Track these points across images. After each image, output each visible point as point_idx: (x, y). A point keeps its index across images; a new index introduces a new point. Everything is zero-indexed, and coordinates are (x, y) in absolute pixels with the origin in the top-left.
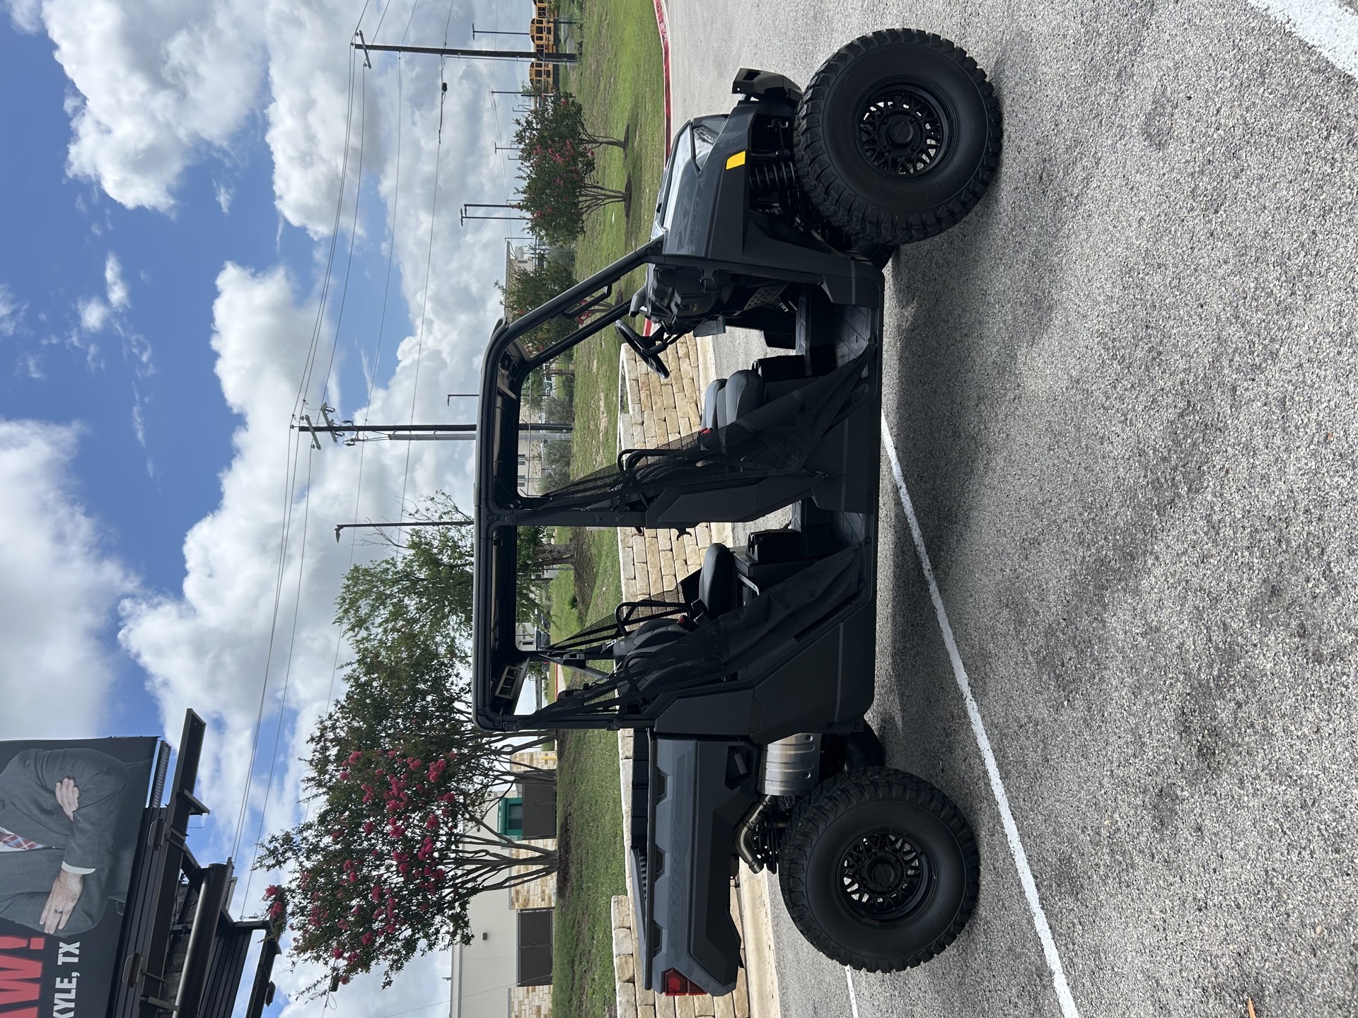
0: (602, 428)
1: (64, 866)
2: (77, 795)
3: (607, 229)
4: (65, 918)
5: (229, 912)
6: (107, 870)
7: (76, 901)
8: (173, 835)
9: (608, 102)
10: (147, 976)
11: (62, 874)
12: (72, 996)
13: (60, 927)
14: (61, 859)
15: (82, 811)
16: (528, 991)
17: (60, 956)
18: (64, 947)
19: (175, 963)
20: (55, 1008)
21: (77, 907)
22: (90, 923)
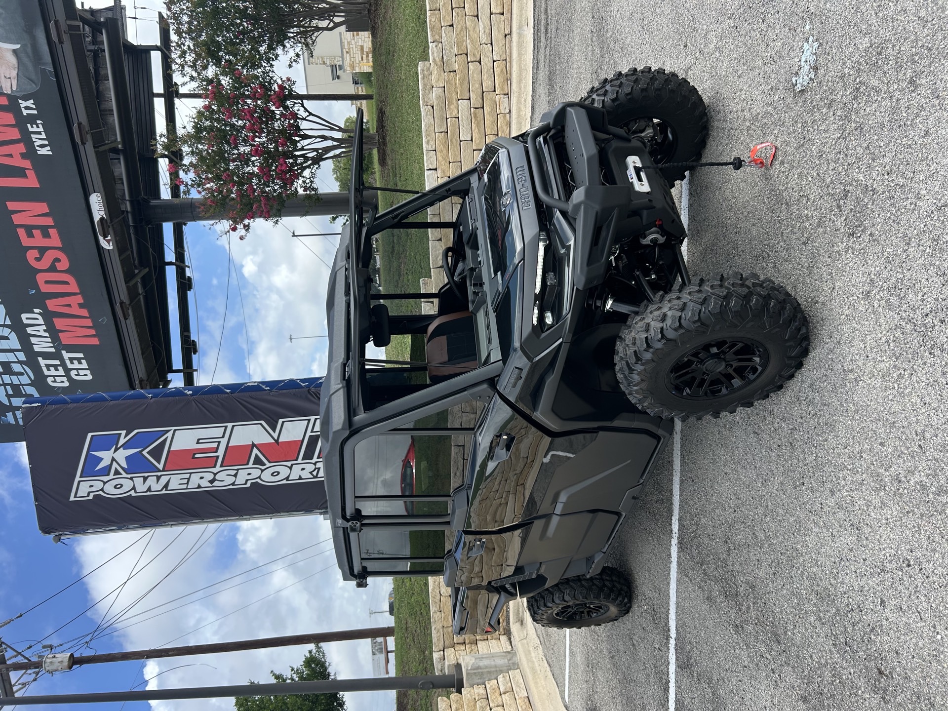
4: (14, 82)
5: (128, 38)
6: (29, 46)
7: (17, 69)
12: (44, 136)
13: (14, 88)
16: (354, 35)
17: (23, 109)
18: (23, 104)
19: (102, 72)
20: (36, 144)
21: (19, 74)
22: (34, 86)
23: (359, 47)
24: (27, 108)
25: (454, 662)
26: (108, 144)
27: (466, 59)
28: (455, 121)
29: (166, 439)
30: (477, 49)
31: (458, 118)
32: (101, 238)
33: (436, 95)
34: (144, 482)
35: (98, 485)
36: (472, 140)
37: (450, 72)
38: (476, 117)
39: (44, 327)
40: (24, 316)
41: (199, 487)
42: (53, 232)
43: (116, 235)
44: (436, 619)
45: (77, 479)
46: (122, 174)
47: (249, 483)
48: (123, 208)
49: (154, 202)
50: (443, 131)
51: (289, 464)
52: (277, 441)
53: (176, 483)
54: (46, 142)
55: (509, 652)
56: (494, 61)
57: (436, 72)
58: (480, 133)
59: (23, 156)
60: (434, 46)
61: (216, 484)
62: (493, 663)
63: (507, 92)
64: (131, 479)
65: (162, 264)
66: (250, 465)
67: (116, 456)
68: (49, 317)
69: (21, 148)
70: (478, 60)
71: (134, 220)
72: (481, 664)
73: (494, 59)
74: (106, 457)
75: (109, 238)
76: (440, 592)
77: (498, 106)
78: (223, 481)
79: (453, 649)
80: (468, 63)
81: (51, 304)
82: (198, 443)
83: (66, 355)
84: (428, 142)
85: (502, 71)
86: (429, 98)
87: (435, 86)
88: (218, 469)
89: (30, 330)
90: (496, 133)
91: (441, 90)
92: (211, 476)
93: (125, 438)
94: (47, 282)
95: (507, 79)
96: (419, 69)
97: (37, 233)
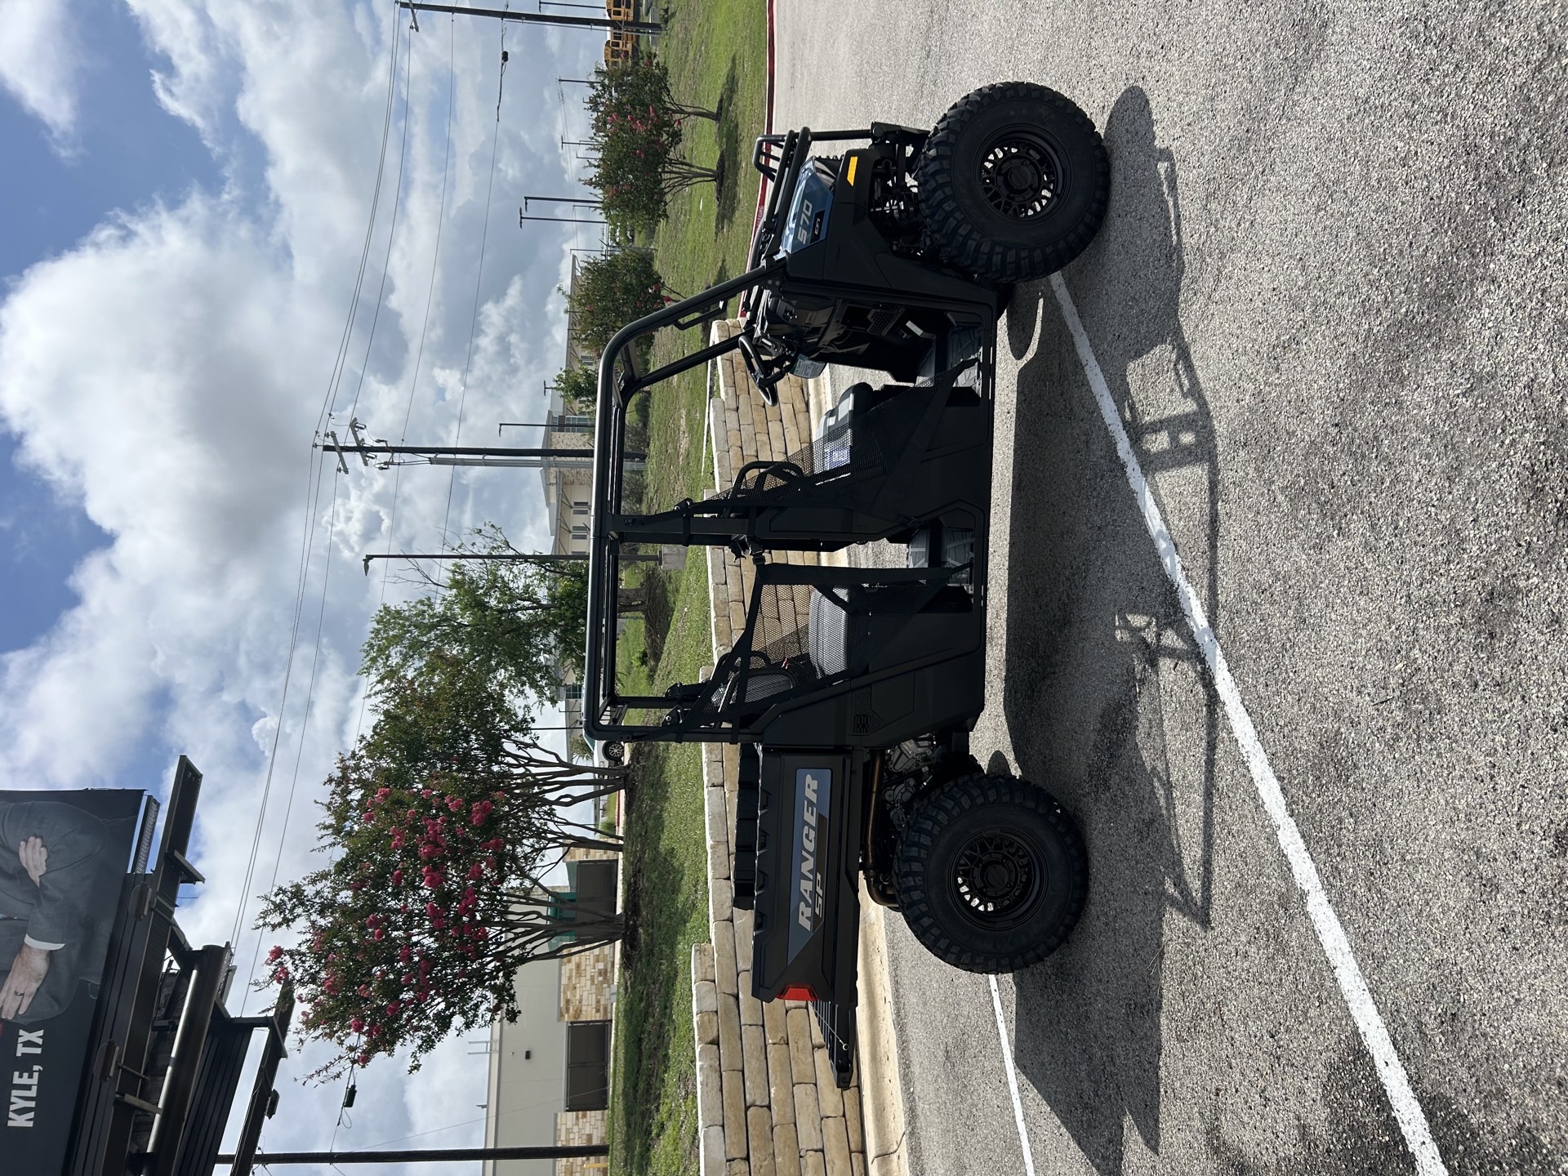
0: (682, 451)
1: (28, 940)
2: (44, 856)
3: (694, 217)
4: (26, 1002)
5: (227, 1006)
6: (78, 946)
7: (40, 982)
8: (159, 904)
9: (697, 73)
10: (123, 1070)
11: (25, 949)
12: (33, 1093)
13: (21, 1013)
14: (24, 932)
15: (51, 875)
16: (577, 1118)
17: (20, 1046)
18: (25, 1036)
20: (12, 1108)
21: (42, 989)
22: (56, 1008)
23: (584, 1137)
54: (32, 1104)
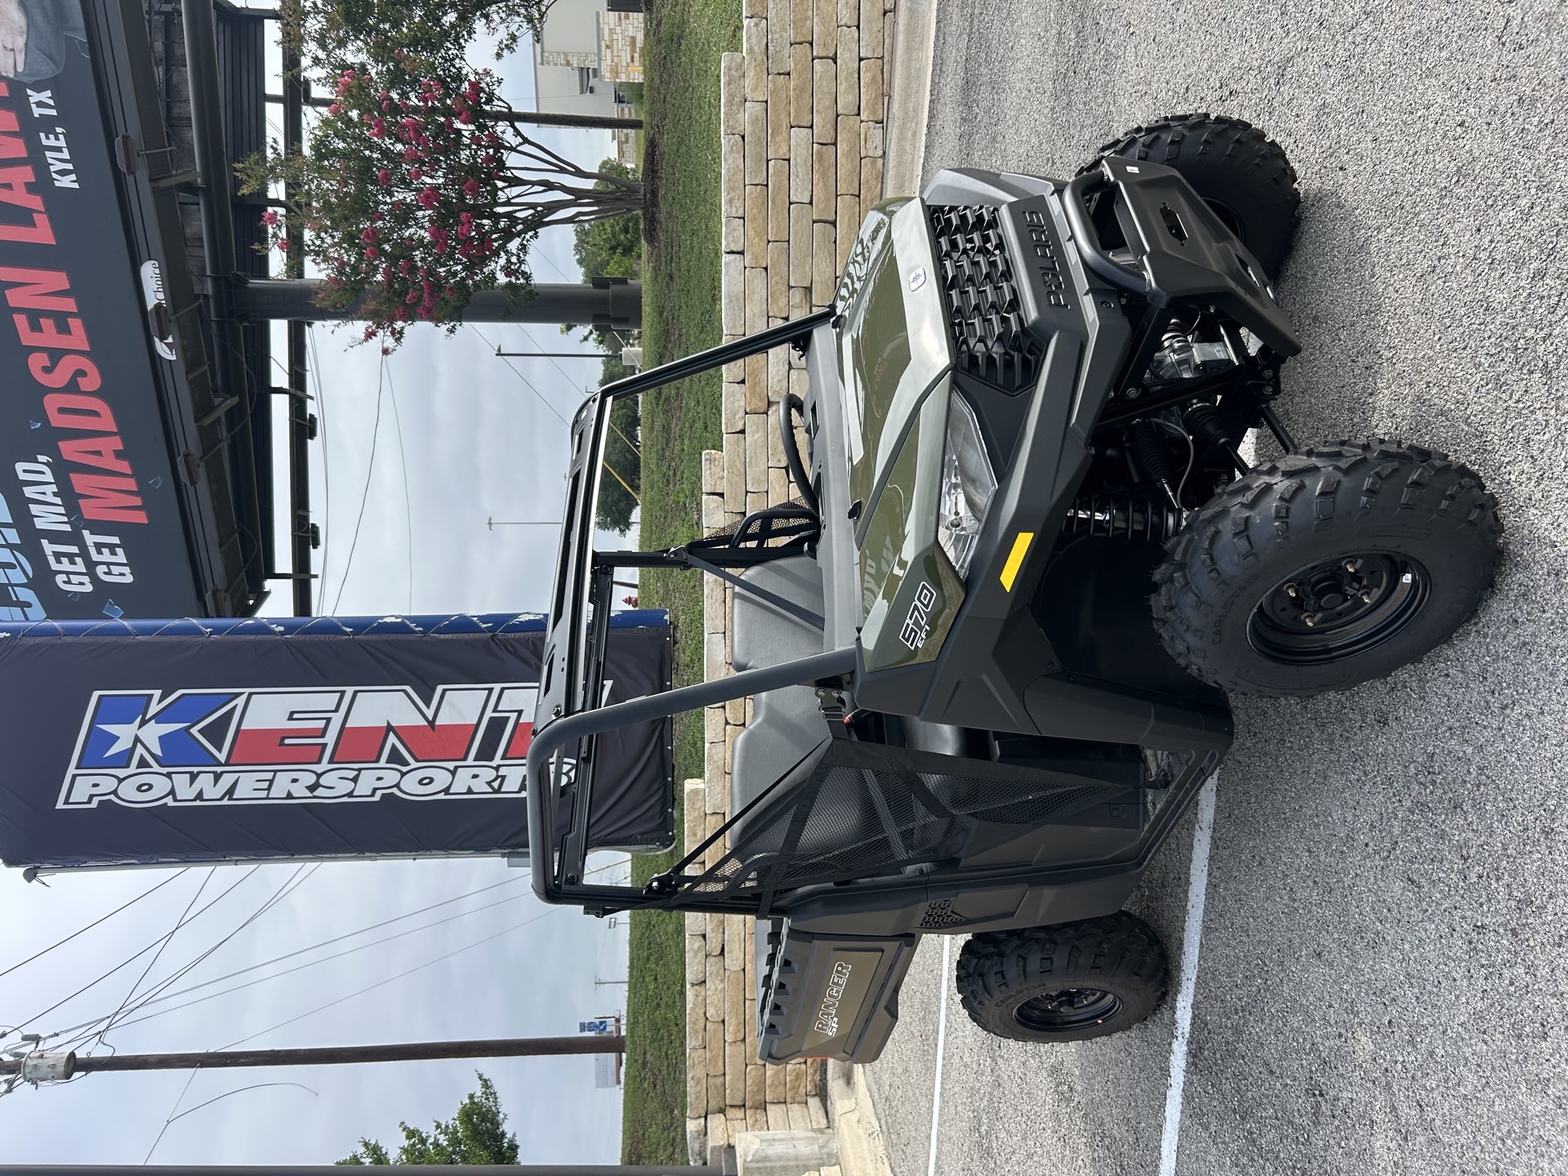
4: (20, 57)
7: (25, 36)
12: (67, 156)
13: (19, 69)
16: (620, 18)
17: (34, 108)
18: (34, 97)
20: (52, 169)
21: (29, 44)
22: (53, 66)
23: (628, 39)
24: (40, 104)
25: (723, 1142)
26: (177, 175)
27: (809, 52)
28: (782, 165)
29: (235, 708)
30: (830, 34)
31: (789, 160)
32: (157, 340)
33: (750, 115)
34: (192, 782)
35: (107, 784)
36: (811, 203)
37: (779, 74)
38: (820, 160)
39: (54, 488)
40: (20, 467)
41: (289, 796)
42: (75, 324)
43: (182, 335)
44: (696, 1062)
45: (72, 770)
46: (201, 231)
47: (379, 794)
48: (197, 289)
49: (255, 282)
50: (761, 182)
51: (451, 765)
52: (432, 723)
53: (249, 787)
54: (70, 167)
55: (821, 1131)
56: (861, 60)
57: (752, 74)
58: (826, 190)
59: (31, 188)
60: (752, 24)
61: (320, 792)
62: (792, 1151)
63: (881, 117)
64: (169, 775)
65: (266, 391)
66: (382, 763)
67: (143, 734)
68: (62, 471)
69: (27, 174)
70: (831, 55)
71: (219, 314)
72: (771, 1152)
73: (862, 55)
74: (124, 734)
75: (170, 340)
76: (705, 1014)
77: (863, 143)
78: (333, 788)
79: (722, 1115)
80: (813, 60)
81: (69, 450)
82: (290, 718)
83: (90, 539)
84: (730, 202)
85: (874, 77)
86: (738, 121)
87: (749, 99)
88: (324, 765)
89: (29, 492)
90: (857, 193)
91: (760, 107)
92: (312, 779)
93: (160, 701)
94: (62, 410)
95: (883, 94)
96: (723, 65)
97: (47, 323)
